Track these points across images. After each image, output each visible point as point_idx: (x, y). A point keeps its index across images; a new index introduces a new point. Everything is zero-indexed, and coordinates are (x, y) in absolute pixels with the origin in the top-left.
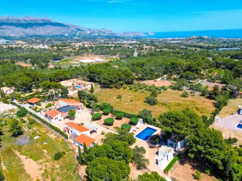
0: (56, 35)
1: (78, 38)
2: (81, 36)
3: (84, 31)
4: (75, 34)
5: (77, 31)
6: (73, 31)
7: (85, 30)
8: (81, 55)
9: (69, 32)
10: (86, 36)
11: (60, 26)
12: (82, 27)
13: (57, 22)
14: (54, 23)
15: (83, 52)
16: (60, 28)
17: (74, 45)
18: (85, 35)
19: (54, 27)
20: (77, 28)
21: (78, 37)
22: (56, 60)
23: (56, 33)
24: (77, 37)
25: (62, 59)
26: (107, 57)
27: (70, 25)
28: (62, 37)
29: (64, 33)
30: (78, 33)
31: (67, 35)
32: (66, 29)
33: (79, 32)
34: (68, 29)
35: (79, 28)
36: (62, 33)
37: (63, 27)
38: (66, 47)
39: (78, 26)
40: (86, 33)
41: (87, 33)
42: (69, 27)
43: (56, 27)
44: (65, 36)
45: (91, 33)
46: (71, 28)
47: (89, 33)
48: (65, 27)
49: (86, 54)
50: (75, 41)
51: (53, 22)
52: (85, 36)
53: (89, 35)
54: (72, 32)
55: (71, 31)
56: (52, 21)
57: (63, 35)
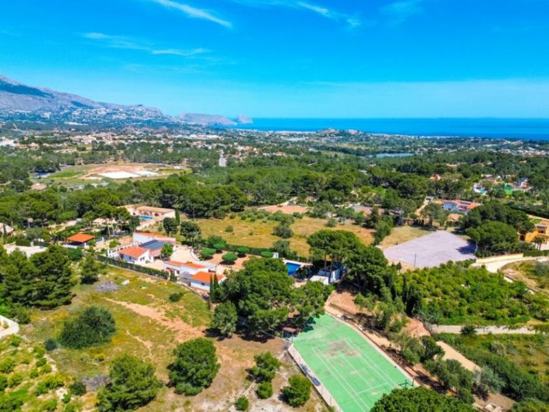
0: (21, 114)
1: (76, 124)
2: (84, 120)
3: (91, 108)
4: (70, 113)
5: (75, 107)
6: (63, 107)
7: (95, 106)
8: (101, 163)
9: (54, 108)
10: (96, 121)
11: (31, 94)
12: (86, 99)
13: (21, 84)
14: (15, 87)
15: (104, 157)
16: (31, 99)
17: (80, 139)
18: (95, 117)
19: (15, 96)
20: (74, 99)
21: (78, 122)
22: (44, 172)
23: (20, 111)
24: (74, 121)
25: (57, 171)
26: (162, 168)
27: (55, 92)
28: (35, 119)
29: (40, 110)
30: (76, 113)
31: (47, 115)
32: (47, 102)
33: (80, 109)
34: (50, 102)
35: (78, 101)
36: (34, 110)
37: (38, 97)
38: (61, 145)
39: (75, 96)
40: (97, 113)
41: (99, 113)
42: (53, 97)
43: (20, 96)
44: (44, 118)
45: (108, 114)
46: (58, 99)
47: (104, 113)
48: (44, 97)
49: (111, 161)
50: (73, 129)
51: (10, 85)
52: (94, 119)
53: (104, 118)
54: (62, 109)
55: (59, 106)
56: (10, 82)
57: (39, 117)
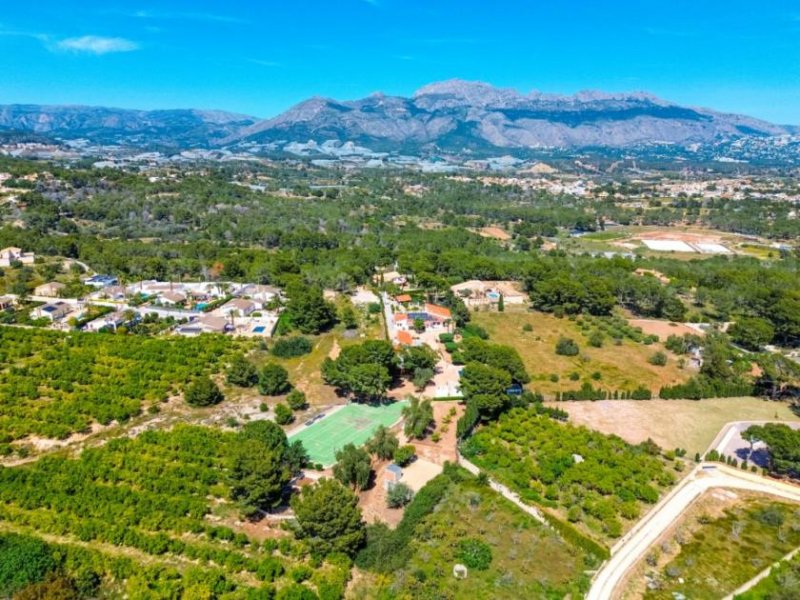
0: (660, 146)
1: (731, 160)
2: (746, 155)
3: (766, 135)
4: (728, 144)
5: (737, 133)
6: (722, 134)
7: (773, 131)
9: (708, 136)
10: (766, 155)
11: (682, 117)
12: (761, 122)
13: (673, 105)
14: (665, 109)
16: (680, 125)
18: (766, 150)
19: (660, 122)
20: (741, 123)
21: (735, 158)
22: (582, 230)
23: (661, 142)
24: (730, 156)
27: (716, 113)
28: (675, 153)
29: (687, 140)
30: (738, 144)
31: (694, 147)
32: (701, 128)
33: (746, 137)
34: (704, 127)
35: (748, 125)
36: (678, 140)
37: (690, 122)
39: (746, 117)
40: (772, 143)
41: (776, 143)
42: (711, 121)
43: (666, 121)
44: (687, 152)
45: (792, 144)
46: (717, 124)
47: (785, 142)
48: (698, 120)
50: (709, 170)
51: (658, 106)
52: (764, 152)
53: (782, 151)
54: (719, 138)
55: (716, 134)
56: (659, 104)
57: (683, 150)
